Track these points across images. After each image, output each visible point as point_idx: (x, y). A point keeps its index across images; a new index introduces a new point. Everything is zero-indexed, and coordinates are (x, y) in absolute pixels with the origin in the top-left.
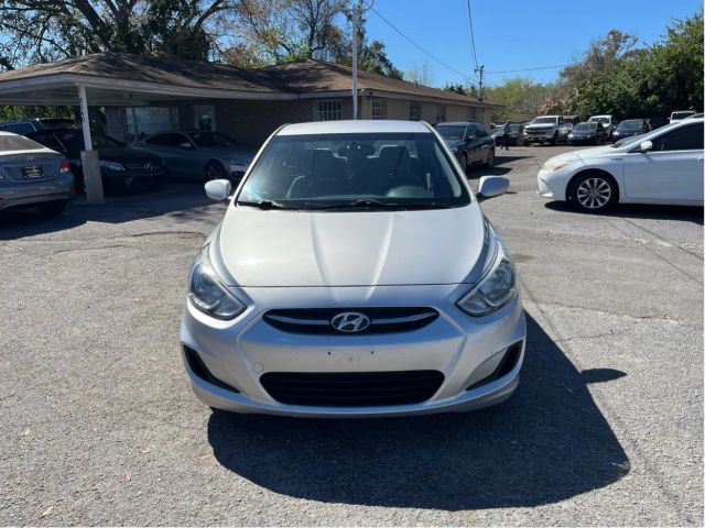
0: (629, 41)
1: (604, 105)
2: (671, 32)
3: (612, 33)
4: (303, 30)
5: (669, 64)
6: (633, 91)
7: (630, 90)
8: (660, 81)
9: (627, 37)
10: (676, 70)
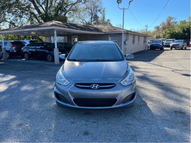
3: (169, 17)
4: (89, 16)
9: (173, 18)
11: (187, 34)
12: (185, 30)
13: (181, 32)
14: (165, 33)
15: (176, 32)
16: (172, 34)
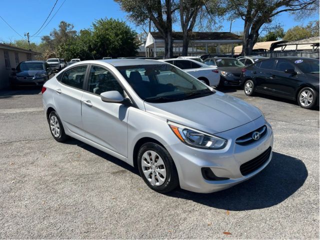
0: (71, 27)
1: (75, 54)
2: (94, 25)
3: (62, 22)
5: (98, 38)
6: (86, 49)
7: (85, 48)
8: (96, 45)
9: (69, 25)
10: (101, 41)
12: (92, 46)
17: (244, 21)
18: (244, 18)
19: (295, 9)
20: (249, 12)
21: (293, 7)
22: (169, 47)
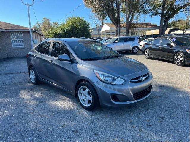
11: (67, 34)
12: (65, 31)
13: (62, 33)
14: (48, 33)
15: (58, 33)
16: (55, 34)
17: (160, 17)
18: (160, 15)
19: (188, 10)
20: (163, 12)
21: (186, 9)
22: (118, 32)
